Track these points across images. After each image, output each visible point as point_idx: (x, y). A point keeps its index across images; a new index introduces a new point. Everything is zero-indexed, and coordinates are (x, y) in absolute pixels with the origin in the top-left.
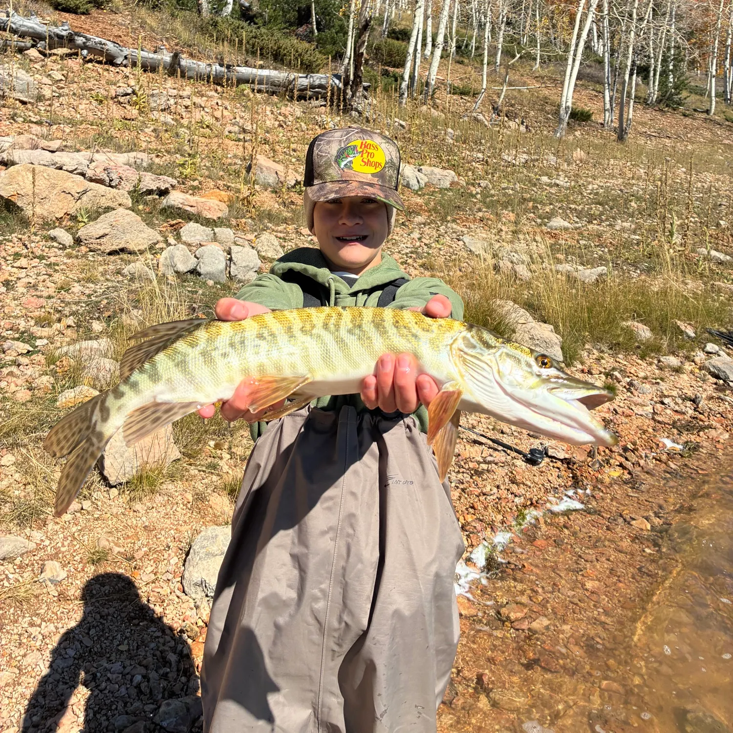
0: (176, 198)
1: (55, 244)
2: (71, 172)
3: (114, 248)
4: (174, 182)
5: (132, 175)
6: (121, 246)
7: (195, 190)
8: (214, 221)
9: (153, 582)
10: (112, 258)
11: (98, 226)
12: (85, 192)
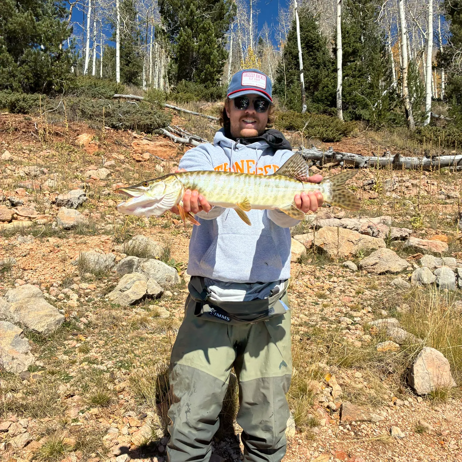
0: (414, 241)
1: (348, 270)
2: (351, 229)
3: (382, 271)
4: (411, 231)
5: (386, 229)
6: (386, 270)
7: (423, 236)
8: (440, 254)
9: (457, 449)
10: (382, 276)
11: (371, 258)
12: (360, 240)
